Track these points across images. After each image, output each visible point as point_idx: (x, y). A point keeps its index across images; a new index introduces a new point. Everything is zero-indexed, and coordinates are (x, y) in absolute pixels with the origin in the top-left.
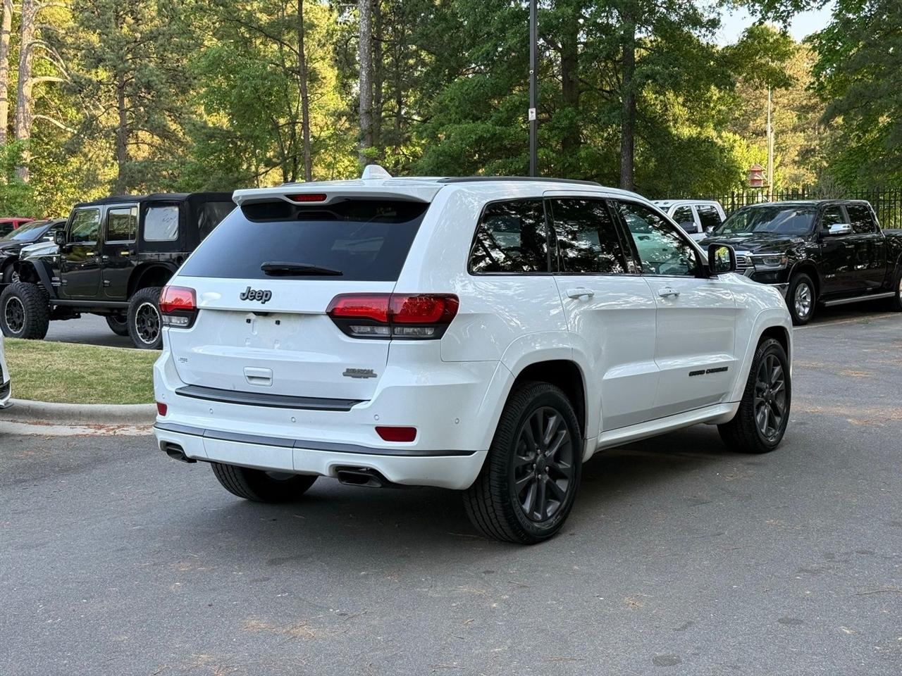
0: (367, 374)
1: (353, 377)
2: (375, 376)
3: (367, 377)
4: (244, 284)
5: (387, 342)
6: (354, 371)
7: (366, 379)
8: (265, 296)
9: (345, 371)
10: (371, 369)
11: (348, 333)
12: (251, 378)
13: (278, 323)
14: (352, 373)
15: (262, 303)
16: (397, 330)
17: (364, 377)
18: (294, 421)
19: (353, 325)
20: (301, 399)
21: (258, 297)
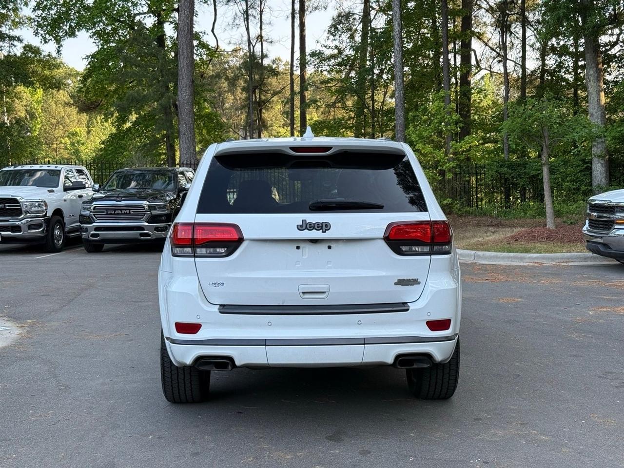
0: (414, 282)
1: (402, 285)
2: (419, 283)
3: (413, 285)
4: (298, 218)
5: (429, 257)
6: (404, 280)
7: (411, 286)
8: (324, 227)
9: (396, 281)
10: (416, 278)
11: (400, 253)
12: (304, 293)
13: (329, 247)
14: (402, 282)
15: (323, 232)
16: (436, 248)
17: (411, 285)
18: (359, 323)
19: (402, 246)
20: (335, 306)
21: (318, 227)
